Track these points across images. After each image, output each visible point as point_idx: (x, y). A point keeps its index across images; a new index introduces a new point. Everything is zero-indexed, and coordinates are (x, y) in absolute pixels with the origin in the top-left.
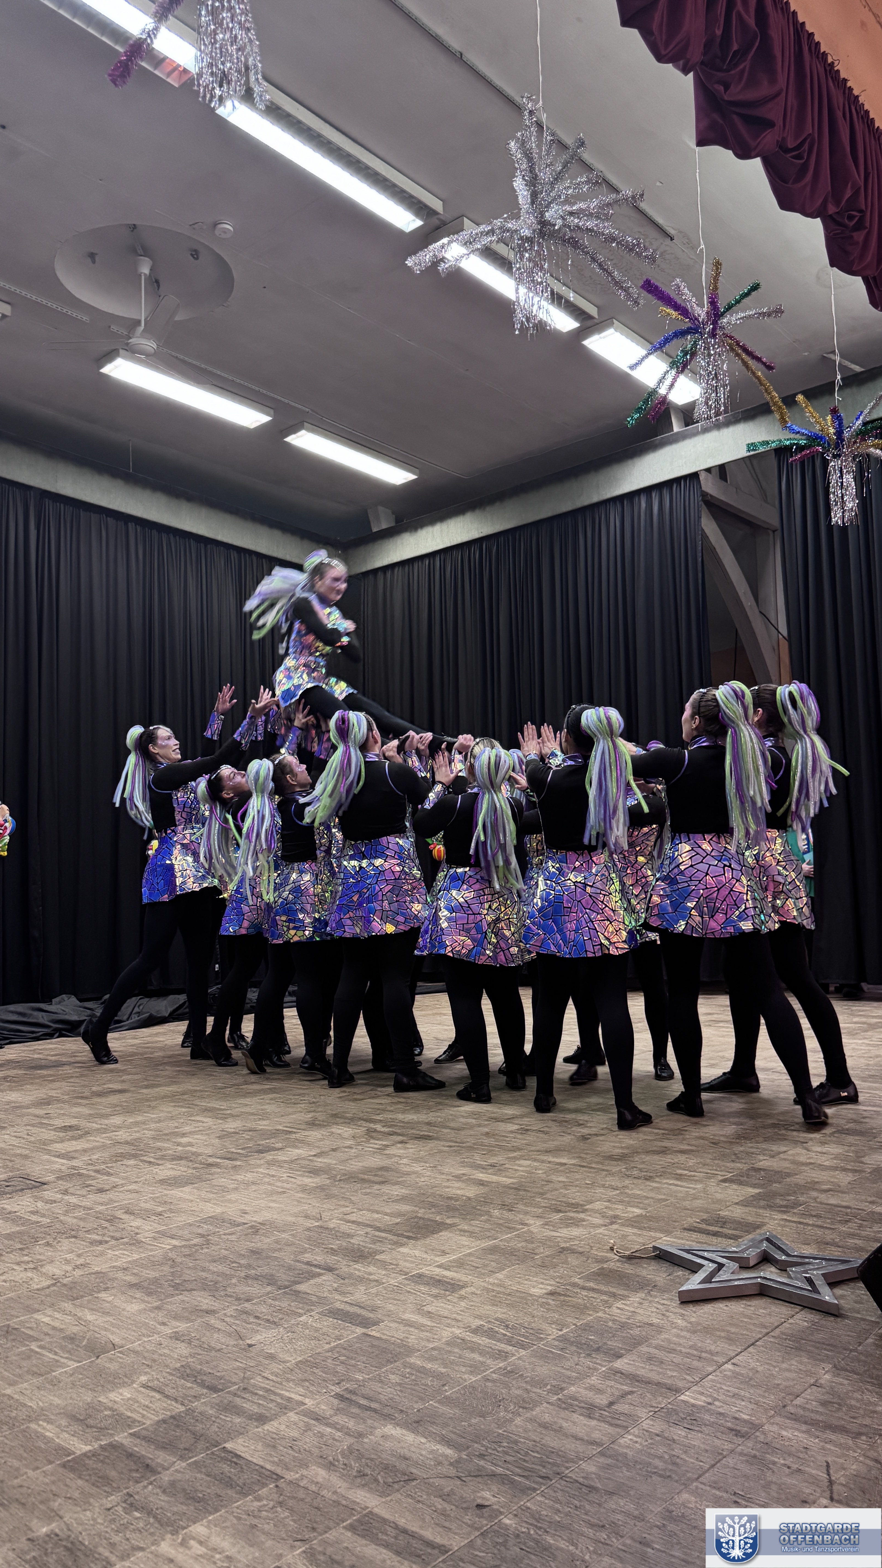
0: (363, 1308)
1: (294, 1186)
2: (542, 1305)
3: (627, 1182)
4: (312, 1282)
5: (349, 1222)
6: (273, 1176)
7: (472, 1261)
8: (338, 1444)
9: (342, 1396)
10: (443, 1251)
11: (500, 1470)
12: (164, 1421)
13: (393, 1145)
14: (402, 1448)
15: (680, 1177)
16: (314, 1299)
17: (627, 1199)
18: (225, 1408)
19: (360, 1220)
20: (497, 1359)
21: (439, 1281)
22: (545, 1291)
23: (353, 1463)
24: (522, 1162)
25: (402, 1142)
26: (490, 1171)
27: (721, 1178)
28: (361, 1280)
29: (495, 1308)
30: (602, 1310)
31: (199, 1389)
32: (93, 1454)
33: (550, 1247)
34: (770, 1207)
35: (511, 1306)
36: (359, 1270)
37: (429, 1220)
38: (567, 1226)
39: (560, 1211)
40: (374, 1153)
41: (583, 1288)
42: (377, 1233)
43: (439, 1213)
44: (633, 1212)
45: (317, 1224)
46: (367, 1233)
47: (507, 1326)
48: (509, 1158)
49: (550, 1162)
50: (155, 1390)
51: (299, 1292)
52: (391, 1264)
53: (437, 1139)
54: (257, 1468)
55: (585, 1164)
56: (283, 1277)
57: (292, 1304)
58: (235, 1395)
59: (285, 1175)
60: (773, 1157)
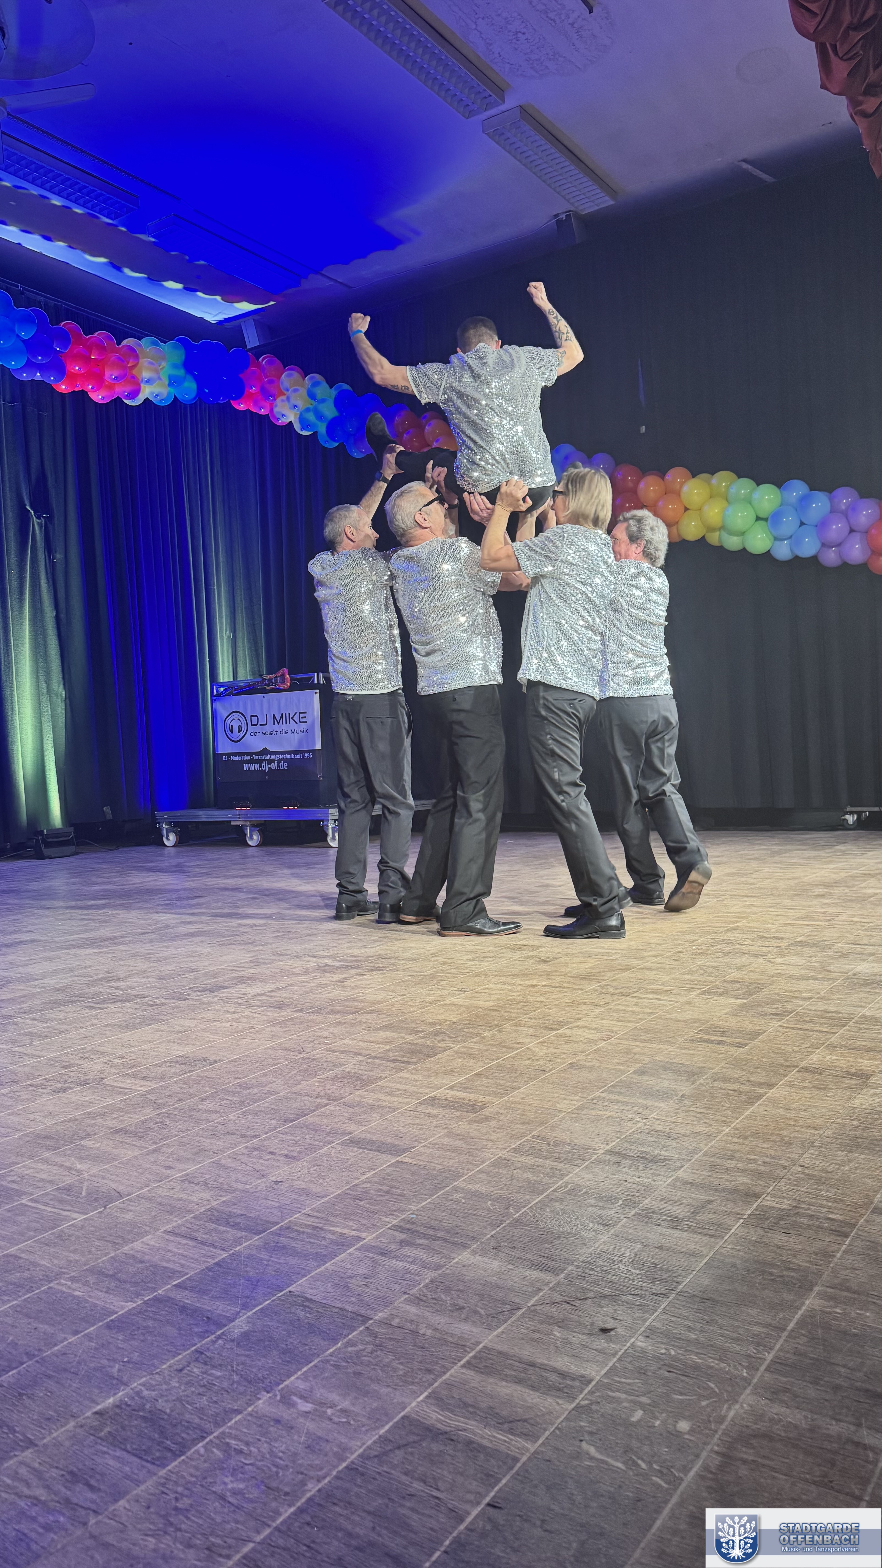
0: (386, 1135)
3: (606, 999)
4: (320, 1113)
5: (334, 1051)
8: (418, 1278)
9: (401, 1227)
10: (448, 1073)
11: (607, 1291)
12: (209, 1269)
14: (489, 1275)
15: (657, 991)
16: (328, 1130)
18: (274, 1250)
19: (347, 1049)
20: (550, 1177)
21: (456, 1103)
23: (443, 1297)
24: (492, 986)
27: (697, 991)
28: (372, 1108)
31: (234, 1231)
32: (139, 1312)
36: (365, 1097)
42: (372, 1061)
47: (549, 1144)
49: (520, 985)
50: (185, 1237)
51: (309, 1124)
54: (336, 1310)
55: (558, 985)
56: (286, 1110)
57: (307, 1137)
58: (280, 1235)
60: (740, 969)
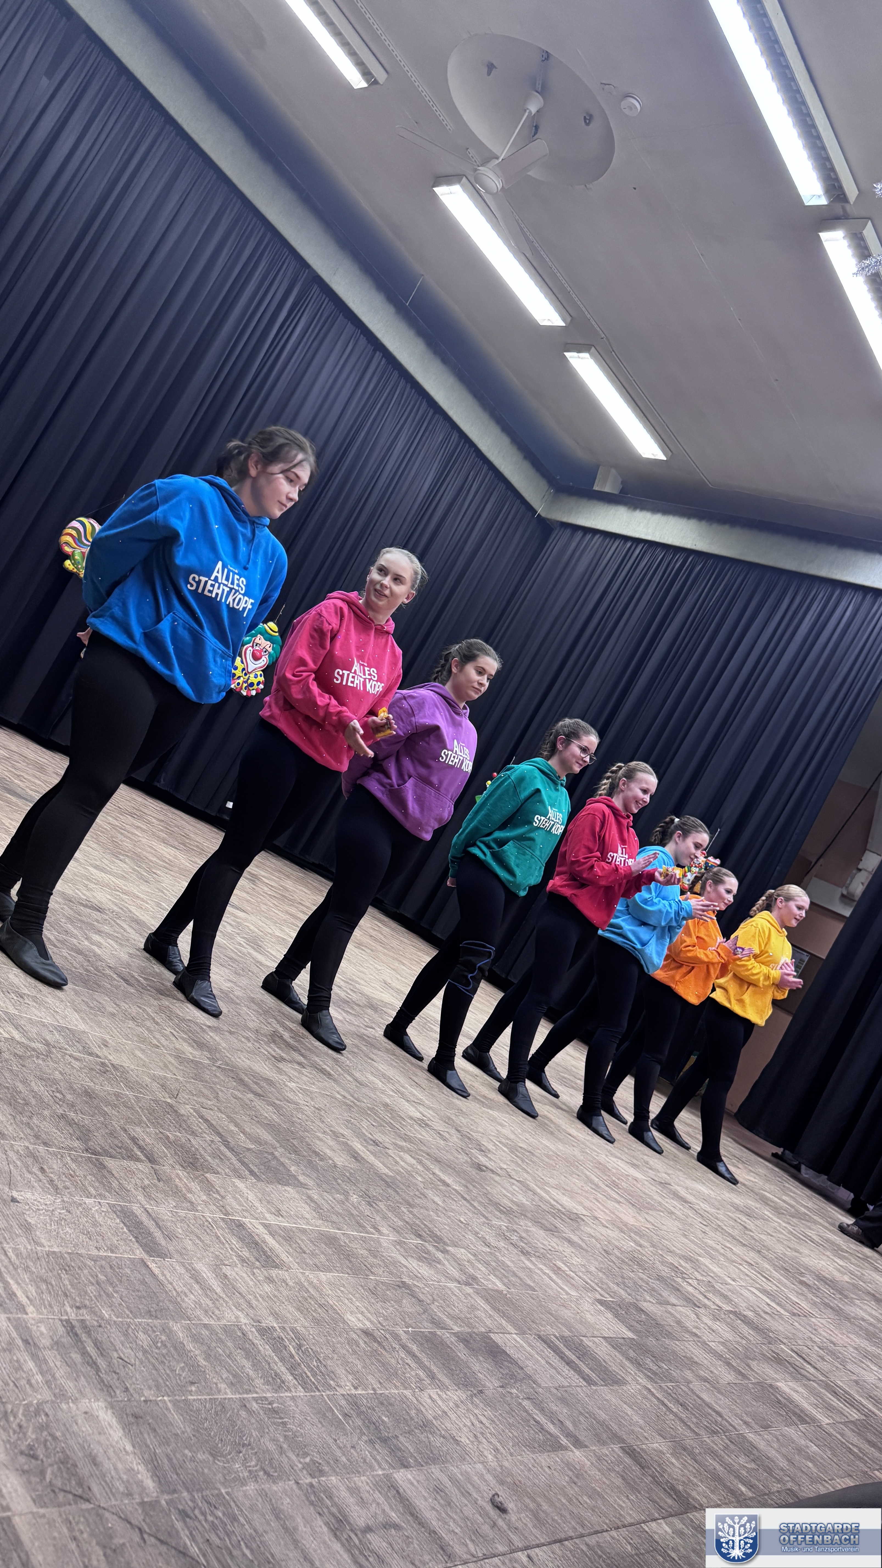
0: (160, 1228)
1: (171, 1046)
2: (351, 1342)
3: (502, 1244)
4: (125, 1163)
6: (157, 1023)
7: (302, 1240)
8: (29, 1391)
9: (72, 1327)
10: (279, 1211)
13: (290, 1062)
14: (99, 1443)
15: (557, 1270)
16: (115, 1184)
17: (493, 1264)
19: (214, 1122)
20: (268, 1383)
21: (257, 1244)
22: (360, 1325)
23: (30, 1429)
24: (407, 1157)
25: (300, 1064)
26: (370, 1147)
27: (598, 1297)
28: (176, 1192)
29: (297, 1314)
30: (412, 1388)
33: (391, 1273)
34: (638, 1365)
35: (317, 1322)
36: (180, 1179)
37: (282, 1164)
38: (420, 1259)
39: (420, 1236)
40: (268, 1058)
41: (404, 1347)
42: (223, 1148)
43: (298, 1164)
44: (494, 1283)
45: (169, 1100)
46: (212, 1141)
47: (300, 1346)
48: (396, 1144)
49: (434, 1174)
51: (105, 1167)
52: (218, 1192)
53: (335, 1081)
55: (468, 1198)
56: (99, 1140)
57: (89, 1177)
59: (170, 1030)
60: (660, 1304)
